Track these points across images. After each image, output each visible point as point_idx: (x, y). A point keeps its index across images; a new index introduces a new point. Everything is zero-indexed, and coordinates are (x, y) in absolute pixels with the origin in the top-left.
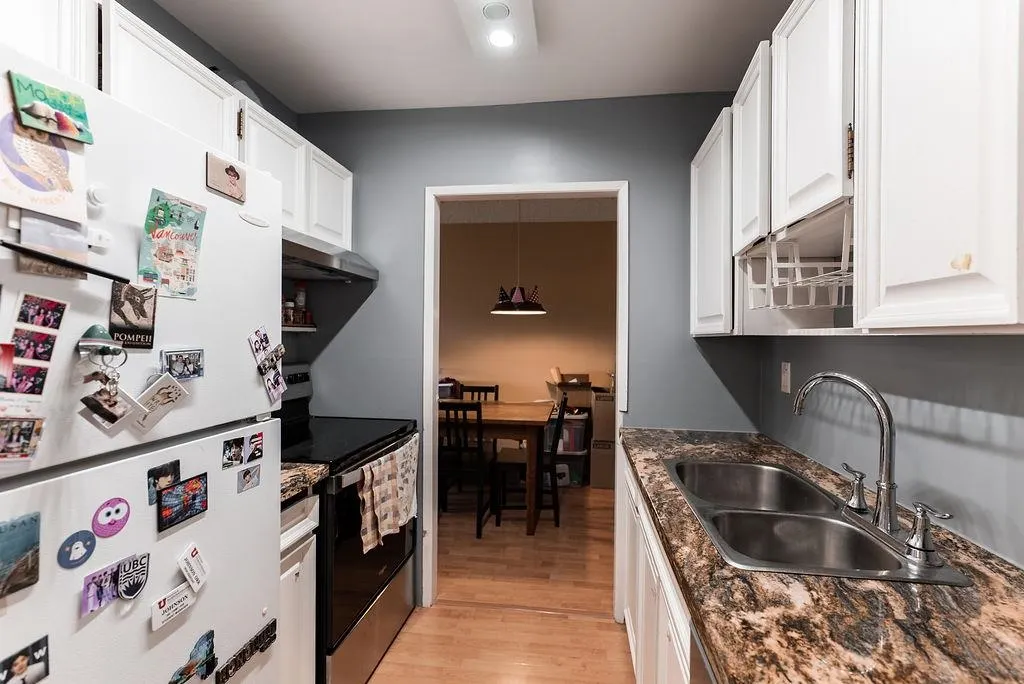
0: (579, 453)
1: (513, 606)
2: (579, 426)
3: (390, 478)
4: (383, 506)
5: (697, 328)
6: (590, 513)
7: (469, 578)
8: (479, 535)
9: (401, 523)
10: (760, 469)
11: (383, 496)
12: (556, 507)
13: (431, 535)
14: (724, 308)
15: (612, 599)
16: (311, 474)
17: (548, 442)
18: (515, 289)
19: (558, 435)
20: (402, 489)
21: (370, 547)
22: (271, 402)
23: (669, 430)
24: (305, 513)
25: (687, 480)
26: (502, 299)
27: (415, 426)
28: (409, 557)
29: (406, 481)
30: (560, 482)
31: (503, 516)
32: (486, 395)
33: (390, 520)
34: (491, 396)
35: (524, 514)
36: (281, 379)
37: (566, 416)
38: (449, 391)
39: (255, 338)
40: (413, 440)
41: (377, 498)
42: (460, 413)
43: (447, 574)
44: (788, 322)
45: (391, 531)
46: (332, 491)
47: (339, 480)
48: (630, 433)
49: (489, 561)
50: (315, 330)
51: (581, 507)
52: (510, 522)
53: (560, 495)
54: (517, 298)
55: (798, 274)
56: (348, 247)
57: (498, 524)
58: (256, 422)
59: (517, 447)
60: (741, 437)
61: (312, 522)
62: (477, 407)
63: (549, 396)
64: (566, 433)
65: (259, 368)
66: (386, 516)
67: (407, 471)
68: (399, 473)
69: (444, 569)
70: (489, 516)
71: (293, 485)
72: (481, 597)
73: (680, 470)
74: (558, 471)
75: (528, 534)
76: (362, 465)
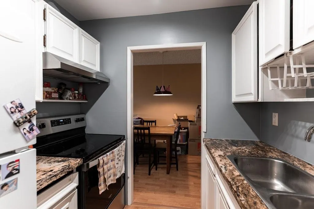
0: (185, 143)
1: (162, 205)
2: (184, 134)
3: (112, 161)
4: (109, 173)
5: (235, 99)
6: (189, 165)
7: (146, 192)
8: (149, 174)
9: (118, 177)
10: (274, 161)
11: (108, 168)
12: (177, 164)
13: (131, 178)
14: (253, 90)
15: (200, 202)
16: (72, 164)
17: (174, 139)
18: (162, 86)
19: (177, 138)
20: (118, 164)
21: (103, 191)
22: (27, 141)
23: (223, 139)
24: (71, 181)
25: (239, 164)
26: (157, 90)
27: (124, 137)
28: (122, 187)
29: (120, 160)
30: (178, 153)
31: (158, 166)
32: (152, 123)
33: (112, 178)
34: (154, 124)
35: (165, 166)
36: (35, 128)
37: (180, 131)
38: (139, 122)
39: (9, 105)
40: (123, 144)
41: (106, 170)
42: (142, 131)
43: (138, 191)
44: (284, 95)
45: (113, 182)
46: (85, 170)
47: (88, 165)
48: (208, 141)
49: (152, 185)
50: (87, 101)
51: (185, 162)
52: (160, 169)
53: (178, 158)
54: (162, 90)
55: (305, 70)
56: (98, 70)
57: (156, 170)
58: (15, 153)
59: (163, 142)
60: (253, 142)
61: (75, 184)
62: (148, 129)
63: (174, 123)
64: (180, 136)
65: (14, 123)
66: (110, 177)
67: (120, 156)
68: (116, 158)
69: (136, 189)
70: (153, 166)
71: (62, 172)
72: (150, 201)
73: (236, 160)
74: (177, 149)
75: (167, 174)
76: (99, 157)
